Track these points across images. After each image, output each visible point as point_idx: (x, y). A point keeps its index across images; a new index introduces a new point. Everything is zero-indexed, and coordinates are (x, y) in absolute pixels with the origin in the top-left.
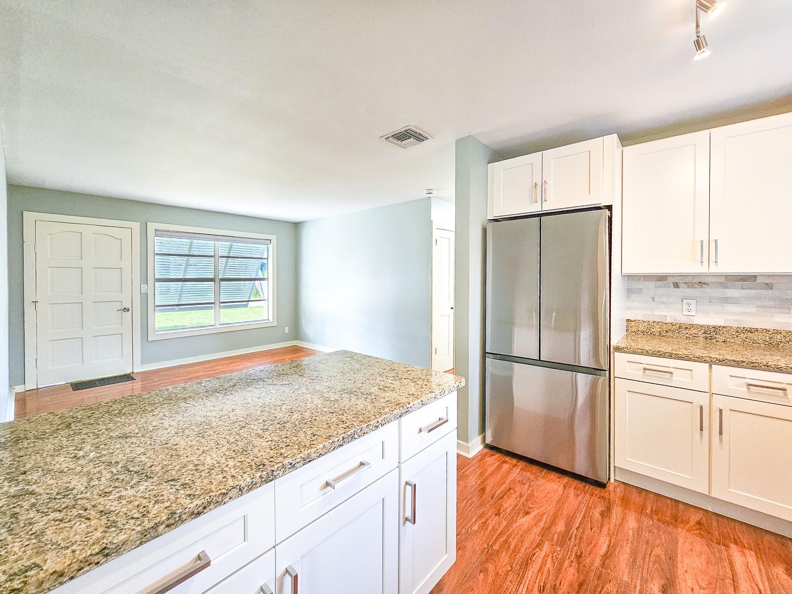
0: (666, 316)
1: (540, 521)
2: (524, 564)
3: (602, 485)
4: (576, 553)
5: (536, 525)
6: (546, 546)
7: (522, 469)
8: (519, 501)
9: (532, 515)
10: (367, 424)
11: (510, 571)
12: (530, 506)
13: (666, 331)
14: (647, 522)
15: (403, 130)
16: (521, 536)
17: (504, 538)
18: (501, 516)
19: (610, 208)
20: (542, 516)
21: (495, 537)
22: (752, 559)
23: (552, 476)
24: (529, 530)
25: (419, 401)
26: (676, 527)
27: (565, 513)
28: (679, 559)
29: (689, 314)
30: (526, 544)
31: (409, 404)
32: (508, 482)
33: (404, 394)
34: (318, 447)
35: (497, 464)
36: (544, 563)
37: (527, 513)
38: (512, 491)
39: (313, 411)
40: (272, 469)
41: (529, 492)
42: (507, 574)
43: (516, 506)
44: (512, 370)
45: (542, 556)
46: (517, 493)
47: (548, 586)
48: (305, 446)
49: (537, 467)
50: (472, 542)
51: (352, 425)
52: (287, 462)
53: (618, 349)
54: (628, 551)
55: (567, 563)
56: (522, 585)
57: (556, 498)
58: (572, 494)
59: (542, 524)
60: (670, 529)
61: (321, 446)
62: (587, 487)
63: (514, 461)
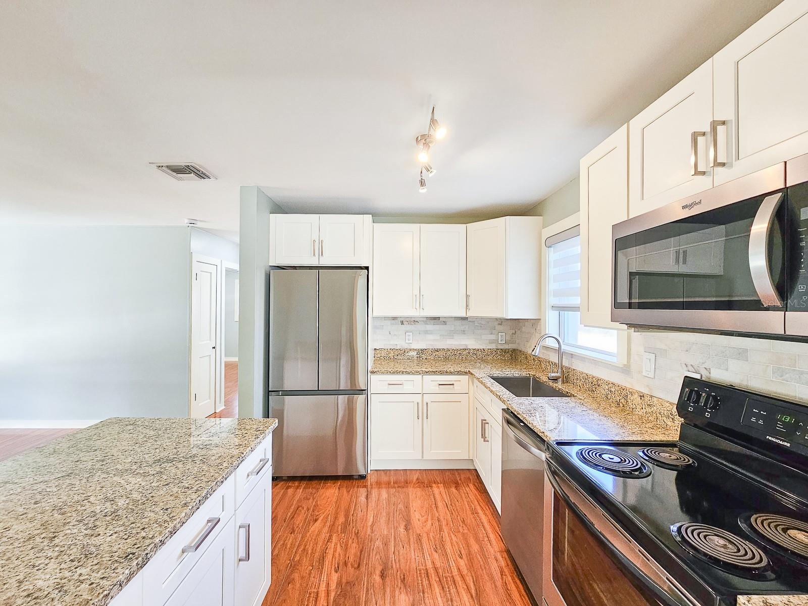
0: (397, 345)
1: (326, 523)
2: (321, 558)
3: (363, 477)
4: (355, 532)
5: (324, 526)
6: (334, 538)
7: (304, 488)
8: (307, 515)
9: (319, 521)
10: (215, 482)
11: (312, 570)
12: (317, 513)
13: (397, 355)
14: (392, 491)
15: (184, 164)
16: (315, 540)
17: (302, 547)
18: (296, 533)
19: (367, 268)
20: (327, 518)
21: (294, 551)
22: (442, 489)
23: (329, 484)
24: (320, 532)
25: (250, 448)
26: (407, 487)
27: (343, 508)
28: (411, 506)
29: (409, 342)
30: (320, 543)
31: (243, 454)
32: (295, 503)
33: (231, 447)
34: (181, 517)
35: (282, 491)
36: (335, 551)
37: (316, 520)
38: (300, 508)
39: (140, 490)
40: (146, 552)
41: (314, 503)
42: (310, 574)
43: (306, 519)
44: (283, 402)
45: (333, 547)
46: (305, 509)
47: (341, 564)
48: (165, 521)
49: (316, 481)
50: (276, 565)
51: (201, 488)
52: (157, 540)
53: (373, 372)
54: (384, 514)
55: (350, 541)
56: (323, 575)
57: (334, 499)
58: (345, 492)
59: (328, 524)
60: (404, 490)
61: (183, 514)
62: (354, 483)
63: (296, 483)
